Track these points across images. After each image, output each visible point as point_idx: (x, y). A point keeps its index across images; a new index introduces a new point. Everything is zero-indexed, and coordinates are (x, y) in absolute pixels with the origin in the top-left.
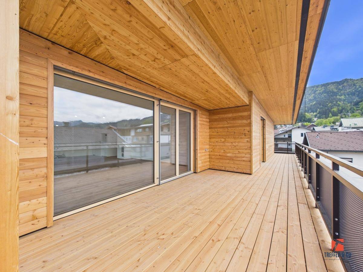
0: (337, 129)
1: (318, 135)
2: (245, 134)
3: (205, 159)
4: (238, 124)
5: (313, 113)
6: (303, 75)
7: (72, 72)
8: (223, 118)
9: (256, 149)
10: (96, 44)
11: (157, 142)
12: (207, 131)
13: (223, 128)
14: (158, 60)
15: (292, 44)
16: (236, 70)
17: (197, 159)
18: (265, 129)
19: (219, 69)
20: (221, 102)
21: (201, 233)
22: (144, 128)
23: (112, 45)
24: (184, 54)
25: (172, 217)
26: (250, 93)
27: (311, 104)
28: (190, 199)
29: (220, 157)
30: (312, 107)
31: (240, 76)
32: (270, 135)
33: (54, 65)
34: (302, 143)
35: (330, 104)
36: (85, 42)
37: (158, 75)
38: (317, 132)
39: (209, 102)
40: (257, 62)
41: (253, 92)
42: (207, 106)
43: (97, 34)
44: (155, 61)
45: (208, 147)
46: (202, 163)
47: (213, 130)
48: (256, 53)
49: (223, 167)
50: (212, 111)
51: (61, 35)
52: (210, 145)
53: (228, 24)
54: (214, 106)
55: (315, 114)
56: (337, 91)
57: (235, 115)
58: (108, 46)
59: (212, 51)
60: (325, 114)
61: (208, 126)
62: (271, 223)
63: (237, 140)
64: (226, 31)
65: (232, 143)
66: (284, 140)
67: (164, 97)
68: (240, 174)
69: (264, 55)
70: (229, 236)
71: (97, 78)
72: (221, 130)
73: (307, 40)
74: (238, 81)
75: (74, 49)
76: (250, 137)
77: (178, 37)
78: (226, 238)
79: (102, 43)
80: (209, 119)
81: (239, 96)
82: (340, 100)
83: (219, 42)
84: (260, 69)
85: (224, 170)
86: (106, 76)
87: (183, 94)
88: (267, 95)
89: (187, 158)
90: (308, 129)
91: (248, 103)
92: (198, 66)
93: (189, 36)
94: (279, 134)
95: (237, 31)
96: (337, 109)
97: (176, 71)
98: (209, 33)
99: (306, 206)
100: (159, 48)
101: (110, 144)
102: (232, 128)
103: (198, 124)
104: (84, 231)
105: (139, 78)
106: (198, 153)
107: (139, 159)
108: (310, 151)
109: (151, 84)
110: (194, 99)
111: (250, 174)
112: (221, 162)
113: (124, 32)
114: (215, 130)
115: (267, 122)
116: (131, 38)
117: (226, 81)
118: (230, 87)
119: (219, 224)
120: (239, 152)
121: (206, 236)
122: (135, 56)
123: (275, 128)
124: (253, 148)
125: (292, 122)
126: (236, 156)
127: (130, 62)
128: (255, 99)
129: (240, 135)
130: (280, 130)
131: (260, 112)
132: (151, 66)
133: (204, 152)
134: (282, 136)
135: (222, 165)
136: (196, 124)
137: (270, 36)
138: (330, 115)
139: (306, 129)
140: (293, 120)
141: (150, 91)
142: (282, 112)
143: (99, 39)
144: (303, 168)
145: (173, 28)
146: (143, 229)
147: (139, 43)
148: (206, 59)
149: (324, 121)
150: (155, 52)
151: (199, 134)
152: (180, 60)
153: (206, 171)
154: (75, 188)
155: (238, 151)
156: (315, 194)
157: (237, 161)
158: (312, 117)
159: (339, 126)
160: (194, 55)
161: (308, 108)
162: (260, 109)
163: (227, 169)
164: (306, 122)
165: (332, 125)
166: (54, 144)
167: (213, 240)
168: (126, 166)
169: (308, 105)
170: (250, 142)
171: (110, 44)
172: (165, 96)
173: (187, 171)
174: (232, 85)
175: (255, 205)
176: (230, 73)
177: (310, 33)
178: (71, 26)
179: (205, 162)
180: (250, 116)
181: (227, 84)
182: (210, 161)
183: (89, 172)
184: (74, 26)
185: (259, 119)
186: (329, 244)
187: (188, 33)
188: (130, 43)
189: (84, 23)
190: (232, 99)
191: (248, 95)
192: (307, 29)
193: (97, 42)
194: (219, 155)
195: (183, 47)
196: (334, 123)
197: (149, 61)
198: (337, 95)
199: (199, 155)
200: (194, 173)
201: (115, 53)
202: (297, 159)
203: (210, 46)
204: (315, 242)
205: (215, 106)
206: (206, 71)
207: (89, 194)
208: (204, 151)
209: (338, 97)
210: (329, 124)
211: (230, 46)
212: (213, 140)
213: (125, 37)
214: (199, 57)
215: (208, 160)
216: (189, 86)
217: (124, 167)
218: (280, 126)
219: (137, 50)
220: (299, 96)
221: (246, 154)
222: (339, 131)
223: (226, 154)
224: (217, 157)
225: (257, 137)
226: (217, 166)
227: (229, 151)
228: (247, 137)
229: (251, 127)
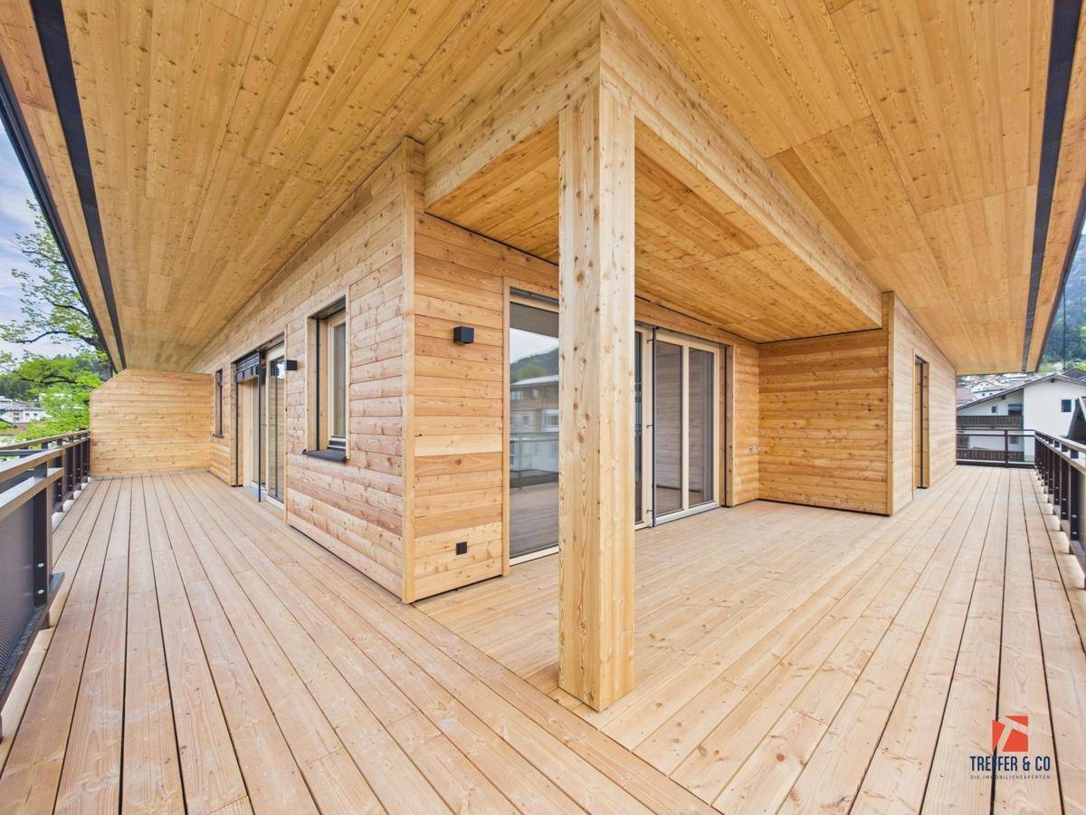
2: (869, 406)
3: (750, 472)
4: (849, 378)
6: (1055, 248)
8: (801, 365)
9: (902, 450)
11: (648, 426)
12: (753, 398)
13: (803, 389)
14: (689, 256)
15: (1019, 192)
17: (730, 471)
18: (928, 392)
19: (818, 258)
20: (803, 323)
21: (802, 606)
25: (723, 579)
26: (887, 297)
28: (746, 555)
29: (792, 468)
31: (864, 259)
32: (942, 408)
33: (510, 287)
39: (767, 325)
40: (919, 231)
41: (897, 292)
42: (756, 334)
44: (680, 259)
45: (755, 440)
46: (742, 482)
47: (772, 396)
48: (917, 215)
49: (800, 494)
50: (770, 346)
52: (761, 437)
53: (856, 174)
54: (778, 333)
57: (837, 355)
59: (806, 222)
61: (758, 386)
63: (845, 424)
64: (848, 185)
65: (829, 430)
66: (990, 422)
67: (664, 322)
68: (857, 515)
69: (939, 217)
72: (797, 395)
74: (857, 271)
75: (536, 251)
76: (887, 415)
80: (759, 367)
81: (858, 310)
84: (922, 243)
85: (805, 502)
88: (939, 298)
89: (703, 469)
91: (879, 324)
92: (775, 260)
94: (973, 404)
97: (717, 271)
99: (1057, 586)
100: (704, 240)
102: (828, 392)
106: (734, 456)
111: (886, 515)
112: (797, 481)
114: (777, 396)
115: (935, 370)
117: (832, 282)
118: (838, 292)
120: (850, 454)
121: (816, 609)
123: (959, 382)
124: (895, 444)
125: (1025, 364)
126: (842, 466)
128: (902, 308)
129: (855, 410)
130: (976, 389)
131: (912, 343)
133: (748, 455)
134: (987, 411)
135: (800, 491)
136: (728, 380)
137: (959, 183)
139: (1084, 384)
140: (1025, 360)
142: (988, 337)
144: (1057, 506)
150: (692, 245)
151: (736, 407)
152: (738, 253)
153: (751, 504)
155: (849, 451)
157: (844, 478)
160: (775, 244)
162: (914, 334)
163: (814, 500)
167: (832, 617)
170: (887, 428)
172: (666, 318)
173: (702, 501)
174: (844, 285)
175: (913, 574)
176: (840, 258)
179: (749, 481)
180: (887, 357)
181: (833, 287)
182: (760, 479)
185: (910, 362)
187: (768, 205)
190: (836, 316)
191: (880, 303)
192: (1059, 164)
194: (791, 464)
199: (736, 461)
200: (723, 506)
203: (803, 215)
204: (1071, 637)
205: (780, 334)
206: (789, 268)
208: (746, 451)
211: (850, 207)
212: (771, 423)
215: (757, 475)
216: (732, 295)
220: (1044, 296)
221: (871, 461)
223: (811, 460)
224: (784, 468)
225: (904, 416)
226: (784, 492)
227: (820, 451)
228: (876, 415)
229: (889, 387)
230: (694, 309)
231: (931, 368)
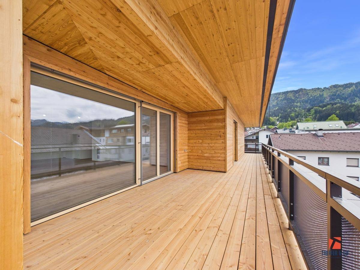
0: (294, 131)
1: (280, 137)
2: (220, 135)
3: (185, 159)
4: (214, 126)
5: (276, 117)
6: (268, 85)
7: (51, 70)
8: (200, 121)
9: (230, 150)
10: (79, 44)
11: (139, 143)
12: (185, 132)
13: (201, 129)
14: (143, 64)
15: (260, 59)
16: (213, 77)
17: (177, 159)
18: (237, 132)
19: (199, 76)
20: (199, 105)
21: (185, 225)
22: (119, 129)
23: (97, 47)
24: (167, 61)
25: (156, 214)
26: (225, 99)
27: (274, 109)
28: (173, 197)
30: (275, 112)
31: (217, 83)
32: (241, 137)
33: (31, 62)
34: (267, 143)
35: (289, 110)
36: (67, 40)
37: (141, 77)
38: (279, 134)
39: (188, 105)
40: (232, 72)
41: (228, 97)
42: (186, 109)
43: (82, 35)
44: (139, 65)
45: (186, 147)
46: (182, 163)
47: (192, 132)
48: (231, 64)
50: (191, 114)
51: (41, 32)
52: (188, 146)
53: (208, 37)
54: (192, 109)
55: (277, 118)
56: (295, 99)
57: (211, 118)
58: (92, 46)
59: (193, 59)
60: (285, 118)
61: (187, 128)
62: (243, 213)
63: (214, 141)
64: (206, 43)
65: (209, 144)
66: (252, 141)
68: (216, 173)
69: (237, 66)
70: (210, 225)
71: (78, 77)
72: (199, 132)
73: (271, 56)
74: (215, 87)
75: (54, 46)
76: (225, 139)
77: (164, 46)
78: (207, 228)
79: (86, 43)
80: (188, 121)
81: (215, 101)
82: (297, 106)
83: (199, 52)
84: (233, 78)
86: (87, 76)
87: (164, 96)
88: (239, 101)
89: (167, 159)
90: (271, 131)
91: (223, 108)
92: (181, 72)
93: (173, 45)
94: (248, 136)
95: (216, 44)
96: (295, 114)
97: (159, 75)
98: (191, 43)
99: (270, 197)
100: (145, 54)
101: (82, 145)
102: (209, 130)
103: (178, 125)
104: (67, 234)
105: (121, 79)
106: (178, 154)
107: (117, 160)
108: (273, 150)
109: (133, 86)
110: (174, 102)
111: (225, 172)
112: (199, 162)
113: (111, 36)
115: (239, 125)
116: (118, 42)
117: (205, 87)
118: (208, 92)
119: (201, 217)
120: (215, 152)
121: (190, 227)
122: (120, 59)
123: (245, 130)
124: (228, 148)
125: (259, 125)
126: (213, 156)
127: (114, 63)
128: (230, 104)
129: (216, 137)
130: (249, 132)
131: (233, 116)
132: (135, 69)
133: (184, 153)
134: (251, 138)
135: (200, 165)
136: (176, 126)
137: (243, 51)
138: (289, 119)
139: (270, 131)
140: (260, 123)
141: (132, 93)
142: (251, 116)
143: (84, 40)
144: (268, 166)
145: (160, 37)
146: (130, 227)
147: (125, 47)
148: (188, 66)
149: (285, 124)
150: (141, 57)
151: (179, 135)
152: (164, 65)
153: (185, 171)
154: (49, 192)
155: (214, 151)
156: (277, 186)
157: (213, 160)
158: (275, 121)
159: (296, 129)
160: (177, 62)
161: (272, 113)
162: (233, 113)
163: (205, 168)
164: (270, 125)
165: (291, 128)
166: (31, 145)
167: (196, 231)
168: (104, 168)
169: (272, 110)
170: (225, 143)
171: (95, 45)
172: (146, 98)
173: (167, 171)
174: (210, 90)
175: (229, 198)
176: (208, 79)
177: (273, 52)
178: (54, 24)
179: (184, 162)
180: (225, 119)
181: (206, 90)
183: (62, 175)
184: (57, 24)
185: (232, 122)
186: (286, 224)
187: (172, 42)
188: (116, 46)
189: (69, 23)
190: (209, 103)
191: (223, 100)
192: (271, 48)
193: (81, 42)
194: (197, 156)
195: (168, 55)
196: (292, 126)
197: (133, 64)
198: (294, 102)
199: (178, 155)
200: (174, 173)
201: (99, 53)
202: (263, 157)
203: (191, 55)
204: (277, 224)
205: (194, 110)
206: (187, 77)
207: (66, 198)
208: (183, 152)
209: (295, 104)
210: (288, 127)
211: (208, 56)
212: (192, 141)
213: (112, 40)
214: (182, 65)
215: (187, 160)
216: (170, 89)
217: (101, 169)
218: (249, 128)
219: (123, 53)
220: (264, 103)
221: (221, 154)
222: (296, 133)
223: (203, 154)
224: (196, 157)
225: (230, 139)
226: (195, 165)
227: (206, 151)
228: (222, 139)
229: (226, 129)
230: (157, 95)
231: (238, 124)
